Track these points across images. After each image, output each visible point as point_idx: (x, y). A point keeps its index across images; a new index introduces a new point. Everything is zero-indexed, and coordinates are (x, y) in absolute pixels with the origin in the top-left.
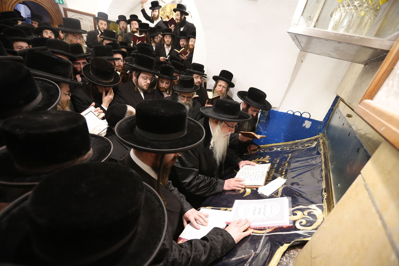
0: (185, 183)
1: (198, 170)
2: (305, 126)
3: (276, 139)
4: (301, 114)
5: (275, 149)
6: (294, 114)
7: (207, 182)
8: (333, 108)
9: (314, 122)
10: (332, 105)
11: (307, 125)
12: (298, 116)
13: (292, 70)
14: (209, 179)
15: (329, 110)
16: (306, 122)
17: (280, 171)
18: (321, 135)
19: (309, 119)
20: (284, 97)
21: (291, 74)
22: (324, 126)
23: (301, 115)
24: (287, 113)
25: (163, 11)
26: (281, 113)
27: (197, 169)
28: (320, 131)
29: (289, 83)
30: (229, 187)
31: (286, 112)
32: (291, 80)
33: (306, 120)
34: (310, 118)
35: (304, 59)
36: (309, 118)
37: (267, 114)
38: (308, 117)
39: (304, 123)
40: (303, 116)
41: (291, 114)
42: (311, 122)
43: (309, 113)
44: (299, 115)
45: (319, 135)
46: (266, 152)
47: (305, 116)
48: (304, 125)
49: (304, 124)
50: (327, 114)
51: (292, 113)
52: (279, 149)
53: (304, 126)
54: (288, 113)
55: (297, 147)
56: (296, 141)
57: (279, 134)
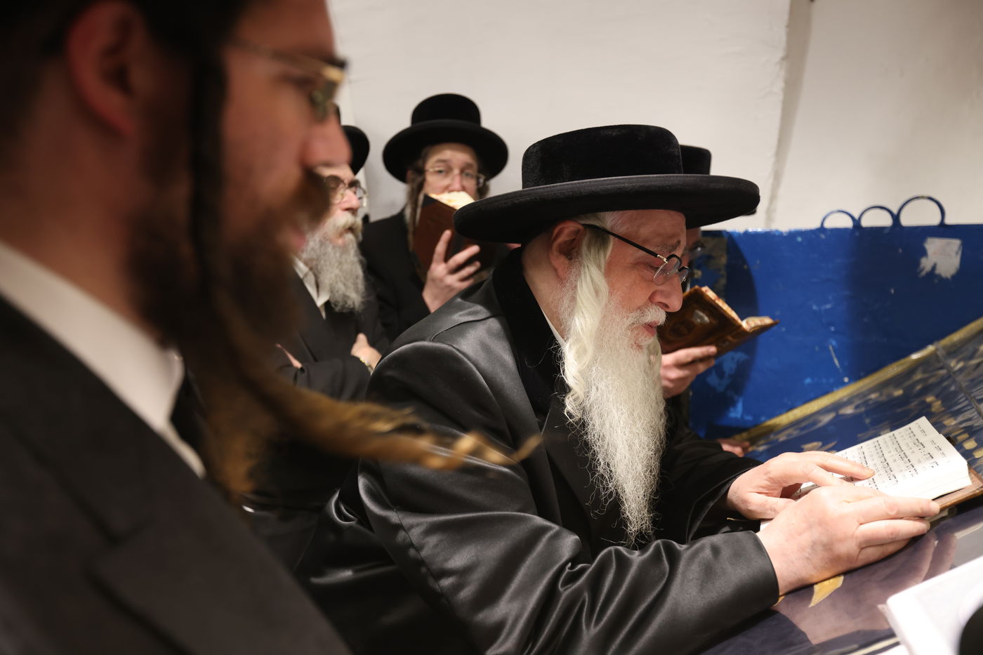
2: (934, 268)
3: (808, 381)
4: (895, 211)
5: (826, 419)
6: (857, 223)
9: (973, 238)
11: (943, 258)
12: (884, 228)
16: (933, 245)
19: (943, 230)
21: (780, 54)
23: (896, 218)
24: (822, 229)
26: (793, 235)
29: (784, 100)
31: (815, 225)
32: (785, 82)
33: (930, 240)
34: (949, 220)
36: (942, 224)
37: (724, 260)
38: (933, 219)
39: (924, 253)
40: (907, 220)
41: (845, 230)
42: (958, 242)
43: (931, 199)
44: (885, 221)
47: (919, 216)
48: (926, 264)
49: (924, 260)
51: (848, 223)
52: (849, 410)
53: (928, 269)
54: (828, 225)
55: (942, 368)
56: (915, 356)
57: (817, 349)
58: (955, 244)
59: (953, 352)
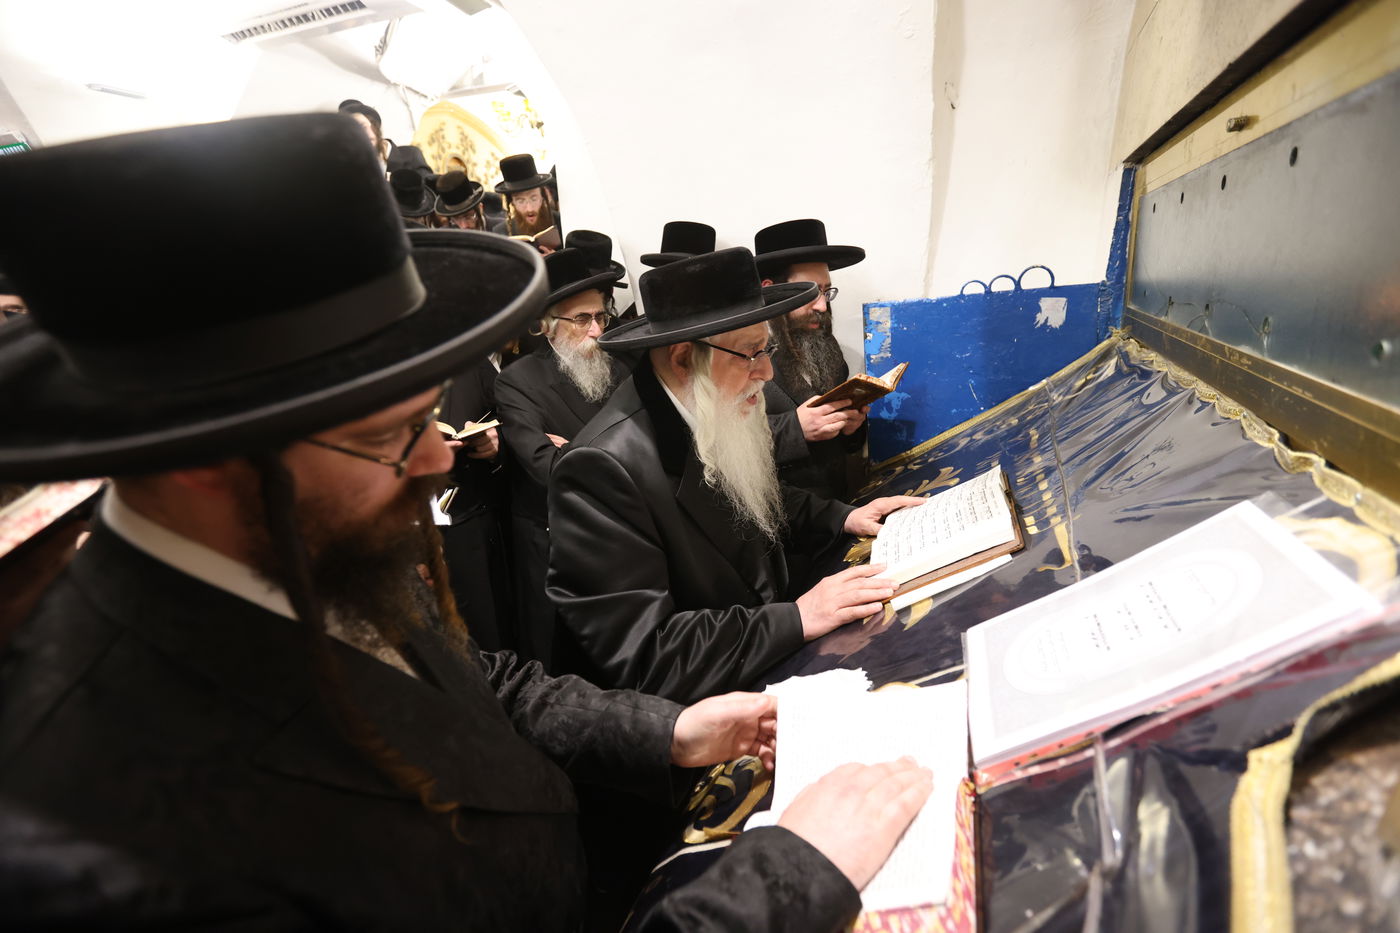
0: (622, 663)
1: (667, 593)
2: (1046, 321)
3: (954, 411)
4: (1017, 279)
5: (963, 442)
6: (988, 291)
7: (718, 625)
8: (1126, 217)
9: (1076, 296)
10: (1120, 208)
11: (1053, 312)
12: (1008, 292)
13: (926, 139)
14: (720, 616)
15: (1117, 231)
16: (1046, 303)
17: (1022, 487)
18: (1117, 334)
19: (1054, 291)
20: (932, 253)
21: (928, 156)
22: (1118, 299)
23: (1018, 284)
24: (962, 296)
25: (435, 146)
26: (940, 302)
27: (662, 589)
28: (1109, 320)
29: (933, 193)
30: (823, 616)
31: (956, 293)
32: (933, 177)
33: (1043, 299)
34: (1056, 284)
35: (957, 96)
36: (1052, 286)
37: (889, 325)
38: (1046, 283)
39: (1039, 310)
40: (1025, 286)
41: (980, 295)
42: (1064, 299)
43: (1043, 267)
44: (1010, 286)
45: (1110, 336)
46: (931, 463)
47: (1035, 281)
48: (1040, 318)
49: (1038, 315)
50: (1113, 246)
51: (981, 290)
52: (980, 437)
53: (1042, 322)
54: (965, 292)
55: (1047, 401)
56: (1031, 388)
57: (960, 387)
58: (1063, 301)
59: (1057, 385)
